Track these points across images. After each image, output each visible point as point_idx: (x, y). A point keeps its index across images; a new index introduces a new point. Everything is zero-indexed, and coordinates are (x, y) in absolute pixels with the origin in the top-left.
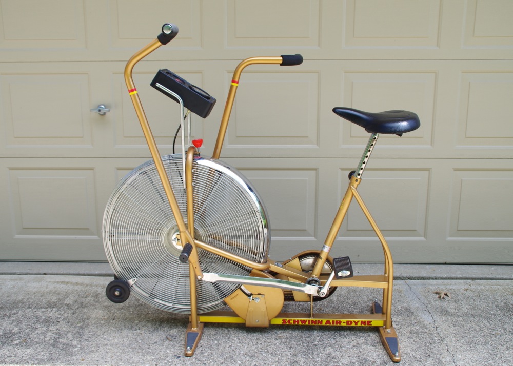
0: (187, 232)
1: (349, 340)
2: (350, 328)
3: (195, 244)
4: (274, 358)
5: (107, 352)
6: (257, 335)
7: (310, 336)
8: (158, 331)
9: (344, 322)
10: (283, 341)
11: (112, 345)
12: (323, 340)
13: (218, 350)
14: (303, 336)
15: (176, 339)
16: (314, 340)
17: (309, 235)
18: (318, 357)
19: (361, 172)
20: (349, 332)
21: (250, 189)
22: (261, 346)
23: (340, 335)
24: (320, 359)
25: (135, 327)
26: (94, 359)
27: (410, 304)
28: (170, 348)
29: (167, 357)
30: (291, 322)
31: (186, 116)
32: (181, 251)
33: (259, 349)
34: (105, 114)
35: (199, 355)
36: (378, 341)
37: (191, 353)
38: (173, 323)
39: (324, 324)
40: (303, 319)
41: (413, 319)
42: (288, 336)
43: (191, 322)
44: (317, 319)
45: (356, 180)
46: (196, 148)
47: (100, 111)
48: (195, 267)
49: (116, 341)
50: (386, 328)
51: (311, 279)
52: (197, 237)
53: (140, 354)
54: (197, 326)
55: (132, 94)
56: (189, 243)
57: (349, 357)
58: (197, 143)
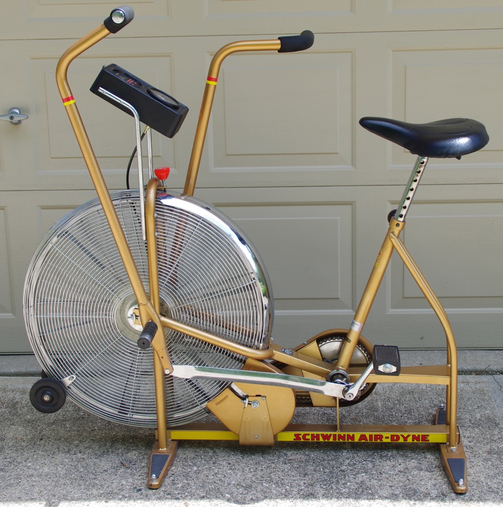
0: (149, 304)
1: (394, 463)
2: (398, 447)
3: (162, 322)
4: (280, 489)
5: (32, 485)
6: (258, 458)
7: (336, 459)
8: (109, 455)
9: (386, 437)
10: (295, 465)
11: (40, 476)
12: (355, 464)
13: (198, 479)
14: (326, 458)
15: (137, 466)
16: (341, 464)
17: (344, 307)
18: (345, 488)
19: (404, 212)
20: (395, 452)
21: (241, 239)
22: (262, 473)
23: (381, 457)
24: (347, 490)
25: (75, 449)
26: (13, 495)
27: (496, 411)
28: (126, 478)
29: (122, 490)
30: (307, 437)
31: (144, 134)
32: (140, 333)
33: (258, 476)
34: (20, 122)
35: (169, 487)
36: (438, 465)
37: (157, 483)
38: (131, 443)
39: (357, 439)
40: (325, 433)
41: (496, 433)
42: (303, 458)
43: (157, 440)
44: (346, 433)
45: (398, 225)
46: (161, 181)
47: (12, 118)
48: (161, 356)
49: (46, 469)
50: (450, 446)
51: (335, 372)
52: (165, 312)
53: (83, 487)
54: (167, 446)
55: (67, 104)
56: (152, 320)
57: (391, 486)
58: (161, 174)
